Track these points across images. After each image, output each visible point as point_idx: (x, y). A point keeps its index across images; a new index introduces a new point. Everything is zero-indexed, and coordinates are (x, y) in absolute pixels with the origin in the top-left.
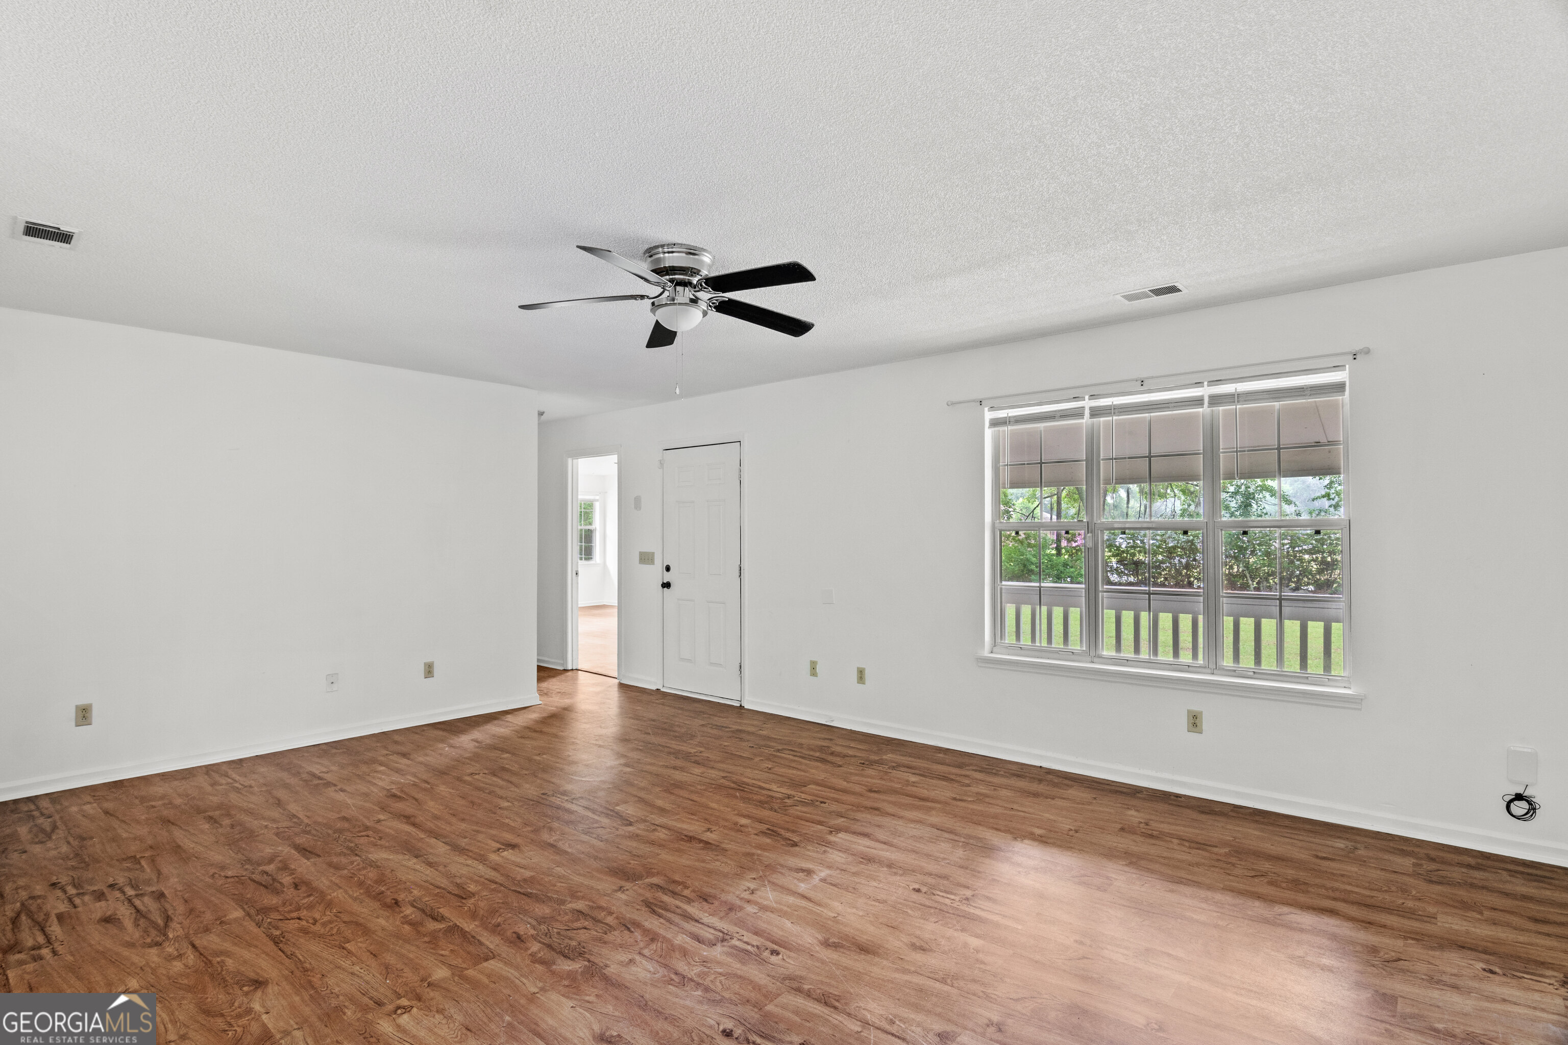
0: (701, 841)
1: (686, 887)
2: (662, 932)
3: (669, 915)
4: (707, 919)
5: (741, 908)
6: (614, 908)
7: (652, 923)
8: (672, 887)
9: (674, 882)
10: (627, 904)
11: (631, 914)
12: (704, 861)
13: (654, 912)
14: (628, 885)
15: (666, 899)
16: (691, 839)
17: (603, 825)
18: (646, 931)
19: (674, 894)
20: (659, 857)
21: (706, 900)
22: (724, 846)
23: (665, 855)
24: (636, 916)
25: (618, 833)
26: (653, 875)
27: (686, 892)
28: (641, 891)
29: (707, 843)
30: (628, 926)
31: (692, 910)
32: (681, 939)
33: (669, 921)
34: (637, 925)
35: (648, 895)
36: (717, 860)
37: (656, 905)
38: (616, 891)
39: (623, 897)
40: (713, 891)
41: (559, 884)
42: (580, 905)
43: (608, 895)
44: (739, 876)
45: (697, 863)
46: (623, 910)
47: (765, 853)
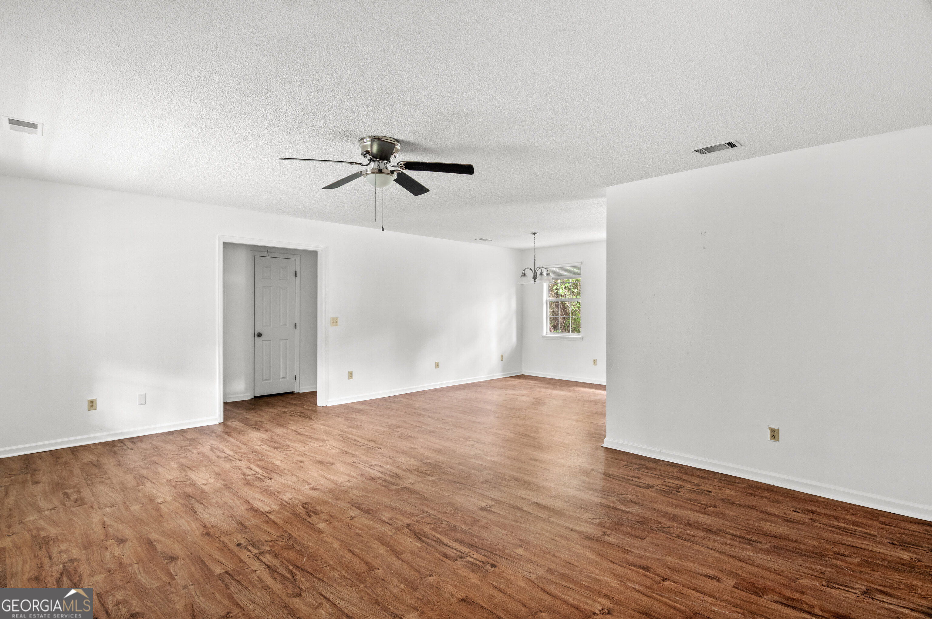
0: (361, 510)
1: (380, 484)
2: (395, 468)
3: (391, 473)
4: (375, 472)
5: (358, 475)
6: (414, 476)
7: (397, 471)
8: (386, 484)
9: (385, 486)
10: (409, 478)
11: (408, 475)
12: (365, 496)
13: (397, 475)
14: (409, 486)
15: (391, 479)
16: (367, 512)
17: (428, 526)
18: (401, 469)
19: (386, 481)
20: (391, 500)
21: (372, 478)
22: (349, 506)
23: (387, 501)
24: (404, 473)
25: (417, 518)
26: (396, 490)
27: (380, 481)
28: (402, 483)
29: (358, 508)
30: (410, 471)
31: (381, 475)
32: (388, 467)
33: (391, 472)
34: (404, 470)
35: (399, 481)
36: (357, 496)
37: (396, 477)
38: (414, 483)
39: (410, 481)
40: (368, 482)
41: (444, 487)
42: (430, 478)
43: (417, 482)
44: (351, 488)
45: (370, 495)
46: (410, 476)
47: (326, 499)
